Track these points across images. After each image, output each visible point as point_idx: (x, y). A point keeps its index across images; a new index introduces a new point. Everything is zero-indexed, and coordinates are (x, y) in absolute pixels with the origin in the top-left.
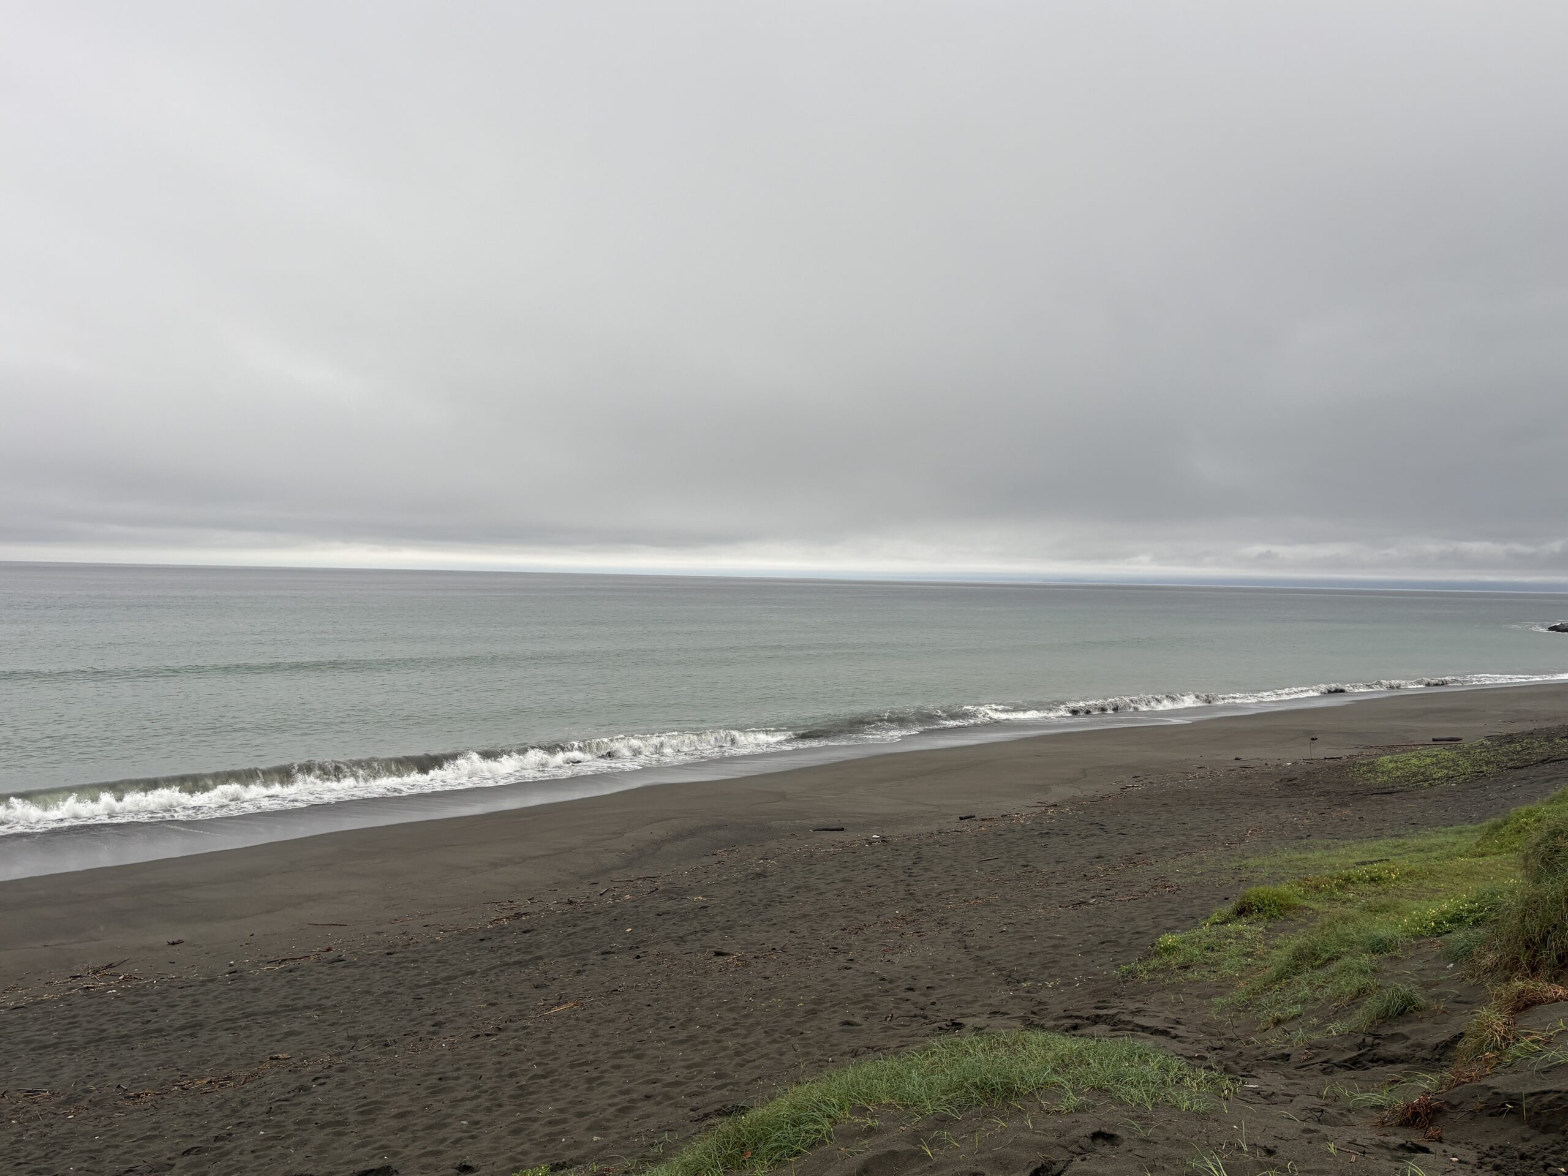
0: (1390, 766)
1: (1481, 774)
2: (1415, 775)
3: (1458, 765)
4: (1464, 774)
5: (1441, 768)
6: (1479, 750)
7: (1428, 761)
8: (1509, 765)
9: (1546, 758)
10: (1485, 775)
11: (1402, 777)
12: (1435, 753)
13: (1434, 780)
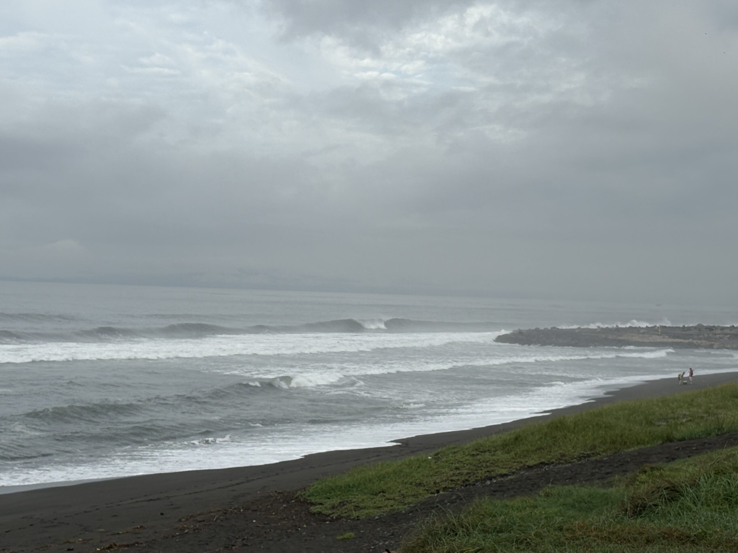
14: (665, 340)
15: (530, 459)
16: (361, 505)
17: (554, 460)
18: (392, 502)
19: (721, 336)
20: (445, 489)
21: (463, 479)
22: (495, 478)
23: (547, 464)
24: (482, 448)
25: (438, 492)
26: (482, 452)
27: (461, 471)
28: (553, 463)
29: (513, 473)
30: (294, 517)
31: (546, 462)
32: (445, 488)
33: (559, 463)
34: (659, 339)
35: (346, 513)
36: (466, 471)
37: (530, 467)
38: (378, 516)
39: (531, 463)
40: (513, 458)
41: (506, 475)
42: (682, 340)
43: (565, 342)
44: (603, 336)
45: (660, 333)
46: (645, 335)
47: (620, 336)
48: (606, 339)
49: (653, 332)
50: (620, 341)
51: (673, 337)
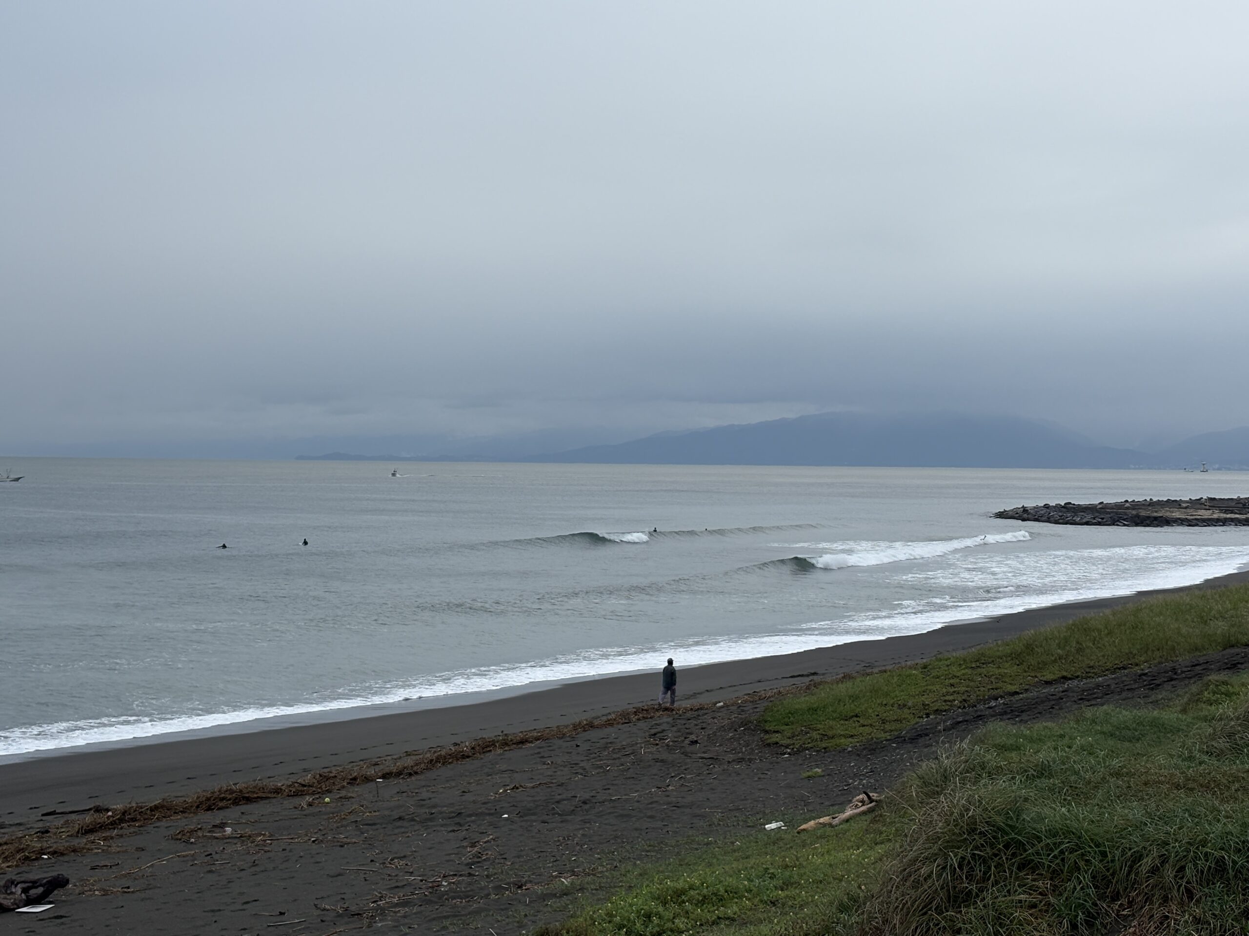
14: (1215, 516)
15: (1048, 671)
16: (830, 733)
17: (1079, 673)
18: (867, 730)
20: (937, 712)
21: (960, 699)
22: (1002, 697)
23: (1070, 679)
24: (983, 658)
25: (928, 715)
26: (983, 664)
27: (956, 689)
28: (1078, 677)
29: (1026, 690)
30: (744, 749)
31: (1069, 676)
32: (937, 710)
33: (1086, 678)
34: (1205, 514)
35: (809, 743)
36: (964, 689)
37: (1048, 683)
38: (852, 747)
39: (1049, 677)
40: (1025, 672)
41: (1016, 693)
43: (1084, 521)
44: (1134, 512)
45: (1207, 507)
46: (1188, 510)
47: (1156, 512)
48: (1138, 516)
49: (1199, 506)
50: (1156, 518)
51: (1226, 512)
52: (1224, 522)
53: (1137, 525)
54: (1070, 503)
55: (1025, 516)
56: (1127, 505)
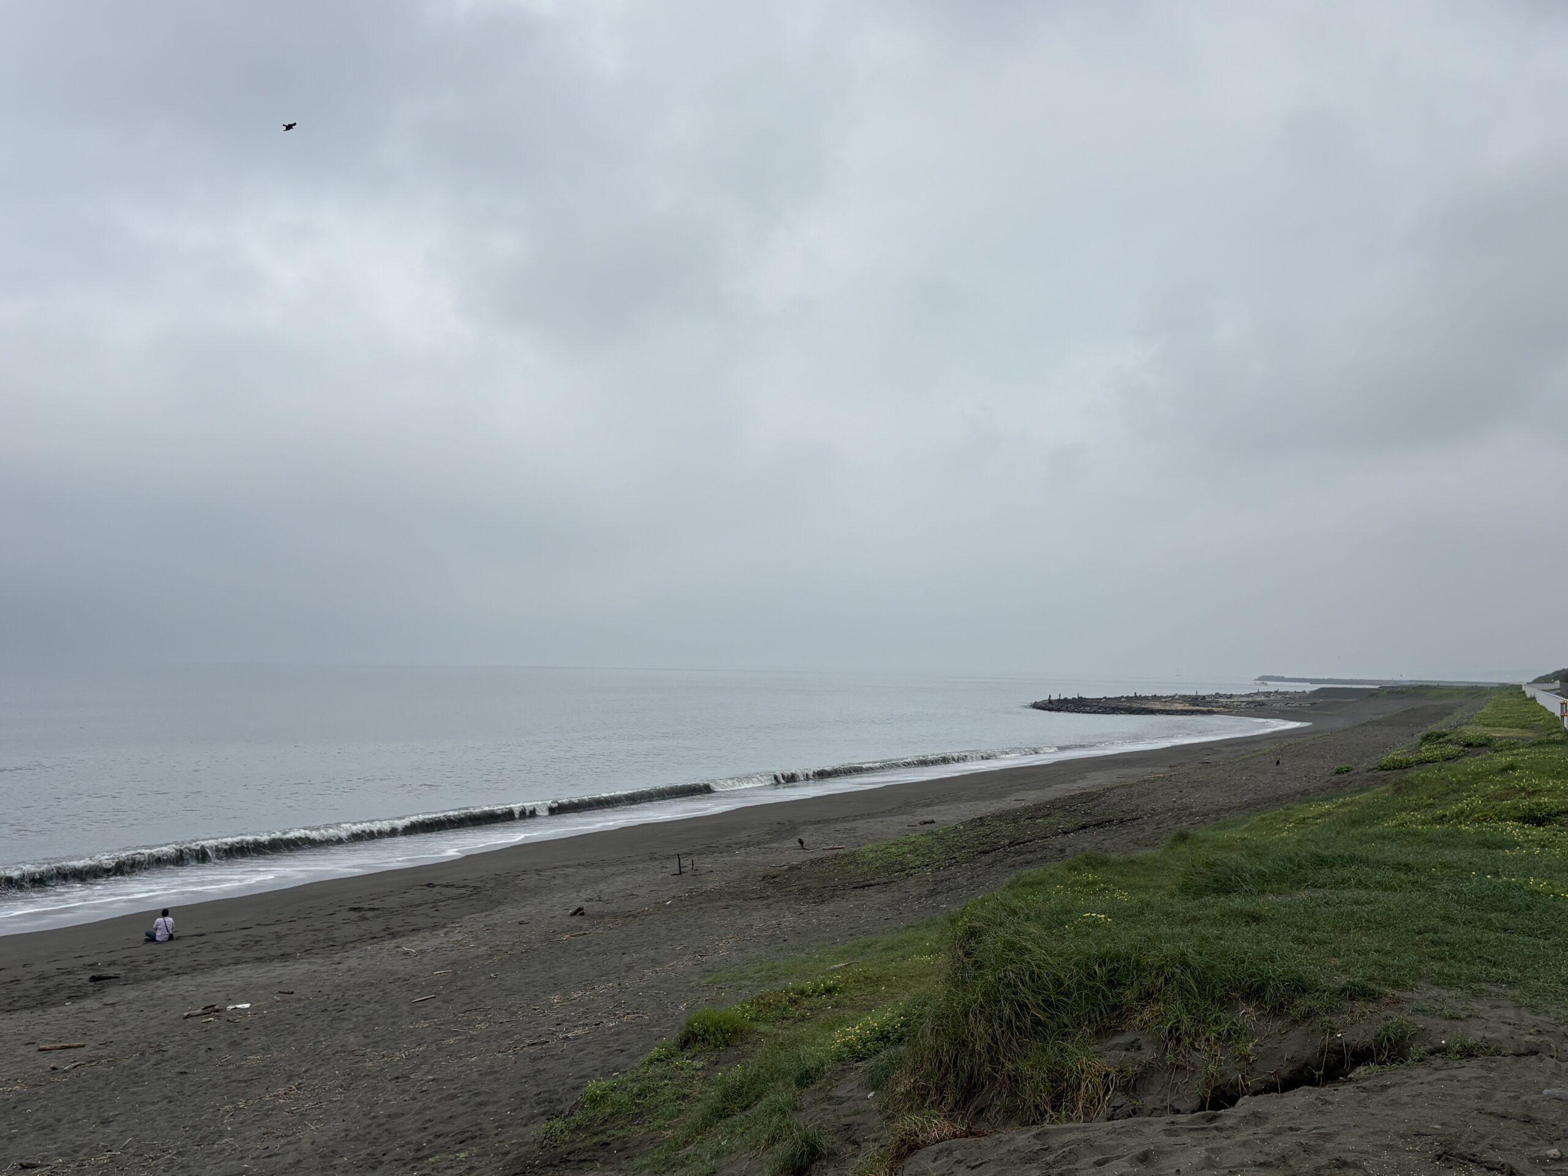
0: (871, 855)
1: (954, 861)
2: (893, 864)
3: (933, 852)
4: (938, 861)
5: (918, 855)
6: (952, 835)
7: (906, 849)
8: (980, 849)
9: (1011, 841)
10: (957, 862)
11: (881, 867)
12: (912, 840)
13: (911, 868)
14: (1186, 708)
19: (1239, 703)
34: (1180, 707)
42: (1201, 708)
43: (1092, 710)
44: (1128, 705)
45: (1180, 701)
46: (1167, 703)
47: (1144, 704)
48: (1130, 707)
49: (1175, 701)
50: (1144, 709)
51: (1194, 705)
52: (1192, 712)
53: (1130, 713)
54: (1081, 698)
55: (1051, 706)
56: (1123, 699)
